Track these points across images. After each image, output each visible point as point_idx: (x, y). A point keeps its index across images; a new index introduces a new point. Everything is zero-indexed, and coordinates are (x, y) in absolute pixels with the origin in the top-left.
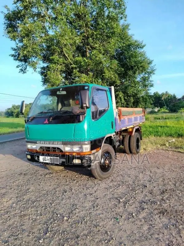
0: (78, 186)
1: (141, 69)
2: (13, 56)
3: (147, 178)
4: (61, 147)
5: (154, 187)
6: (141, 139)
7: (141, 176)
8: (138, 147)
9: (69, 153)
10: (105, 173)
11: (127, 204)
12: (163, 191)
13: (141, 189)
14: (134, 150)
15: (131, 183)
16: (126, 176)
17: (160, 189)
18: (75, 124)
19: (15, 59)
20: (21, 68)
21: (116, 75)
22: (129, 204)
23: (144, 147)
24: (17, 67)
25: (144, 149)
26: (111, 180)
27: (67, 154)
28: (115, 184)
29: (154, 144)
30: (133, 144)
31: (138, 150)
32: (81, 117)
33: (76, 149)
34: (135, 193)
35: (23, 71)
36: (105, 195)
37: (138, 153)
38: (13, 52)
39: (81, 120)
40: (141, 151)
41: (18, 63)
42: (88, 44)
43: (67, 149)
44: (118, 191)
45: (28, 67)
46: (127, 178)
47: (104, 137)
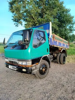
0: (27, 82)
1: (69, 22)
2: (13, 19)
3: (66, 80)
4: (17, 62)
5: (69, 87)
6: (66, 56)
7: (63, 78)
8: (64, 60)
9: (21, 65)
10: (42, 75)
11: (49, 98)
12: (74, 91)
13: (61, 88)
14: (62, 62)
15: (56, 82)
16: (54, 77)
17: (72, 89)
18: (23, 50)
19: (13, 21)
20: (16, 24)
21: (56, 26)
22: (50, 98)
23: (68, 60)
24: (14, 24)
25: (68, 61)
26: (45, 79)
27: (20, 66)
28: (47, 82)
29: (74, 59)
30: (62, 59)
31: (64, 62)
32: (26, 46)
33: (24, 63)
34: (56, 90)
35: (17, 26)
36: (39, 89)
37: (64, 64)
38: (13, 18)
39: (26, 48)
40: (66, 62)
41: (15, 22)
42: (44, 12)
43: (20, 63)
44: (47, 88)
45: (19, 24)
46: (54, 79)
47: (42, 57)
